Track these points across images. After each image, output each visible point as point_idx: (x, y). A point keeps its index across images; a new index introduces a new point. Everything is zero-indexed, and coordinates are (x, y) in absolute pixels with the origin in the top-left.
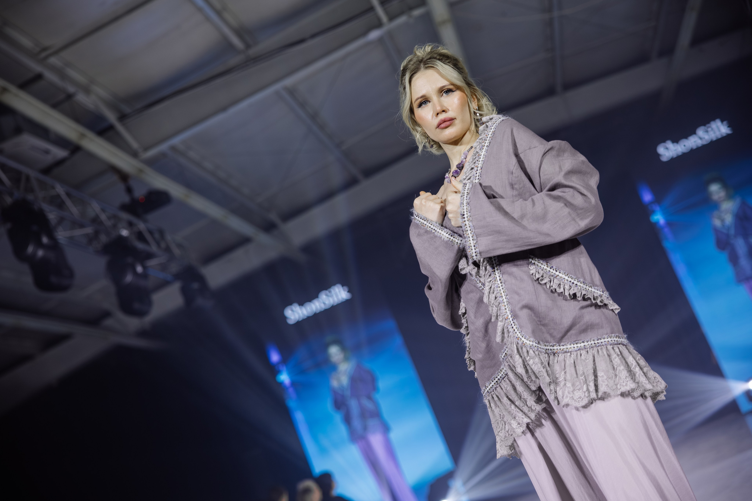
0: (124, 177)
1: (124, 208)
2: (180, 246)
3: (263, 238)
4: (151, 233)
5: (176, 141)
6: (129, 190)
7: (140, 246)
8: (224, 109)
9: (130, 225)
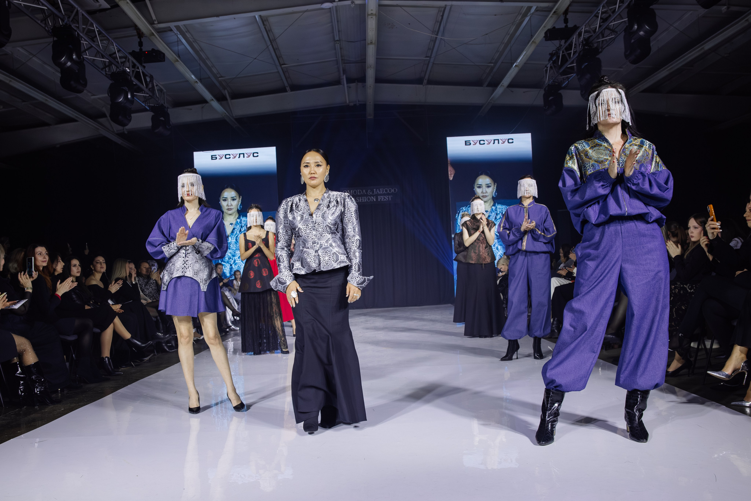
0: (140, 34)
1: (133, 54)
2: (161, 90)
3: (215, 104)
4: (145, 76)
5: (180, 24)
6: (141, 44)
7: (135, 82)
8: (218, 16)
9: (134, 66)
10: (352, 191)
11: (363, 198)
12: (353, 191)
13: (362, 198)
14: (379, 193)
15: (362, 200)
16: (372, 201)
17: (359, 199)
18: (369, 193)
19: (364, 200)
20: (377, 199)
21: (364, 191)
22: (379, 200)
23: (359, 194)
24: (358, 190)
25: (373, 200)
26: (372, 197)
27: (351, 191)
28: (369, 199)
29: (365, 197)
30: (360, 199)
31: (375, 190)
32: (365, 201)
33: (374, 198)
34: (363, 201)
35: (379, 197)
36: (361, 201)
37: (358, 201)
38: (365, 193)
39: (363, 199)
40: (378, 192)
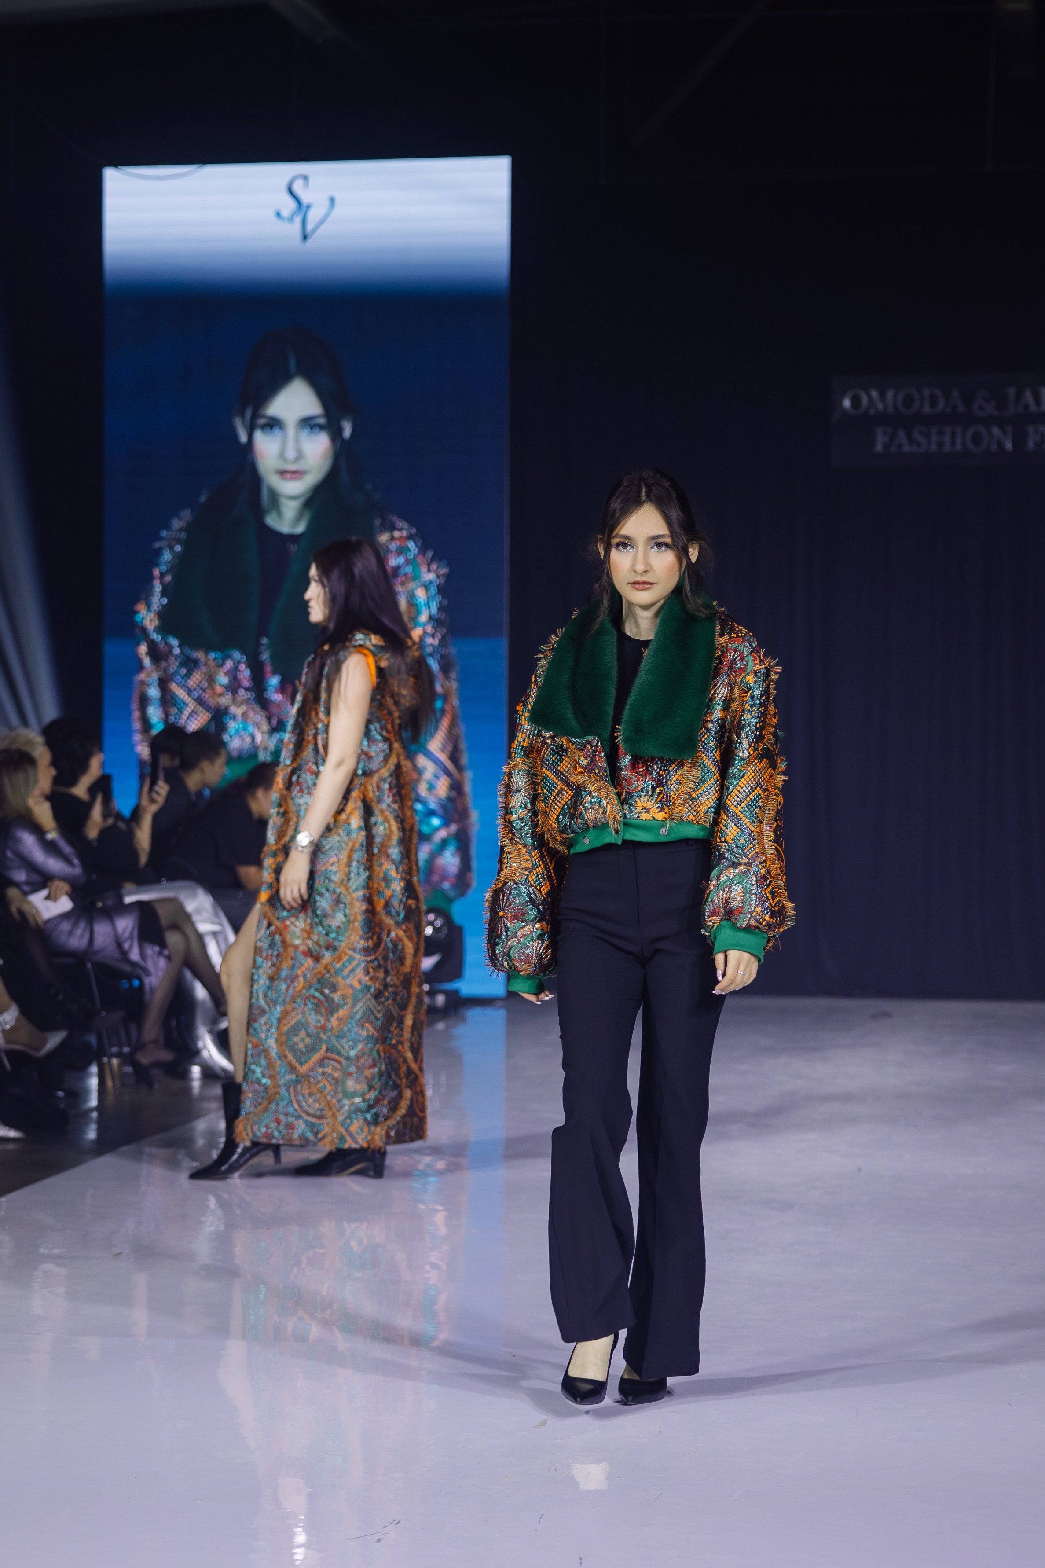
10: (895, 396)
11: (948, 430)
12: (900, 397)
13: (941, 433)
14: (1033, 408)
15: (940, 444)
16: (994, 447)
17: (928, 437)
18: (981, 408)
19: (953, 443)
20: (1020, 438)
21: (956, 394)
22: (1031, 445)
23: (927, 409)
24: (927, 392)
25: (1000, 444)
26: (996, 431)
27: (890, 394)
28: (977, 439)
29: (959, 430)
30: (934, 438)
31: (1011, 391)
32: (959, 446)
33: (1004, 432)
34: (947, 448)
35: (1031, 429)
36: (934, 447)
37: (919, 445)
38: (961, 409)
39: (947, 439)
40: (1026, 406)
